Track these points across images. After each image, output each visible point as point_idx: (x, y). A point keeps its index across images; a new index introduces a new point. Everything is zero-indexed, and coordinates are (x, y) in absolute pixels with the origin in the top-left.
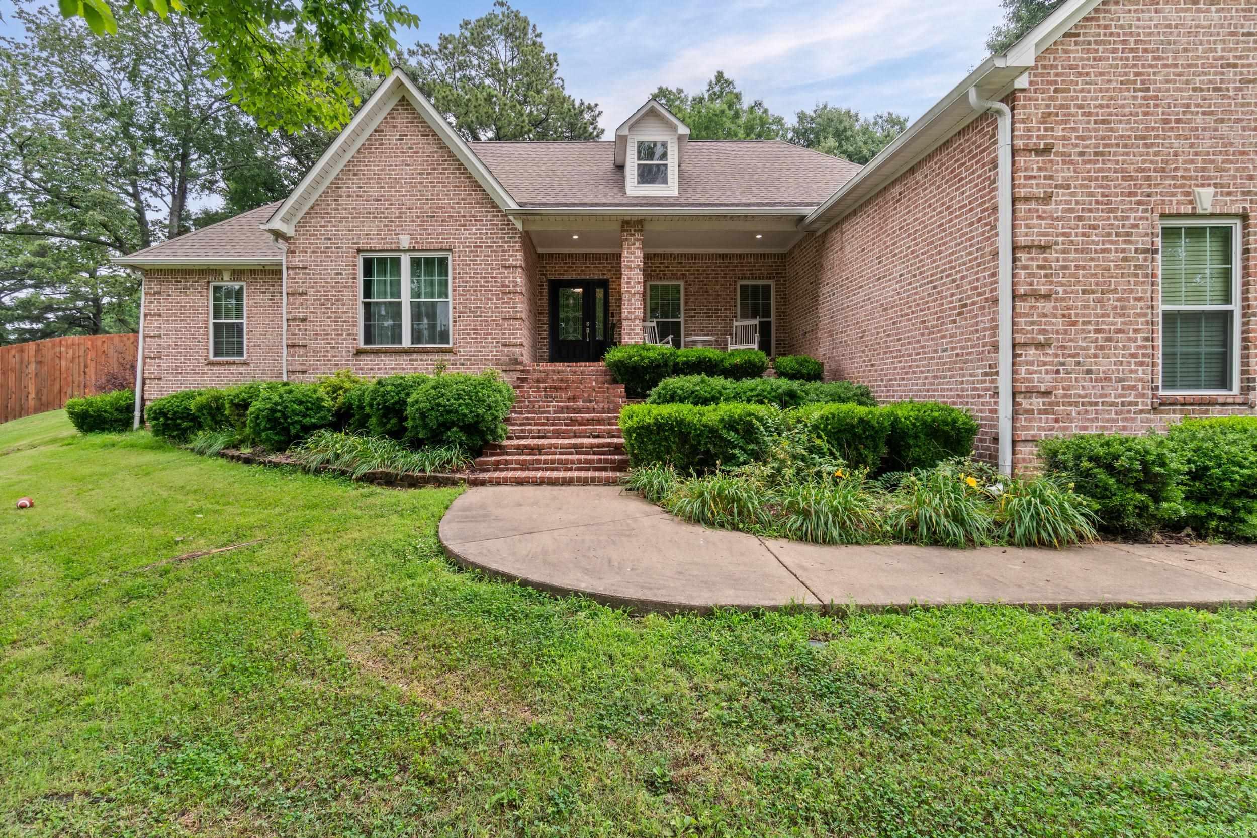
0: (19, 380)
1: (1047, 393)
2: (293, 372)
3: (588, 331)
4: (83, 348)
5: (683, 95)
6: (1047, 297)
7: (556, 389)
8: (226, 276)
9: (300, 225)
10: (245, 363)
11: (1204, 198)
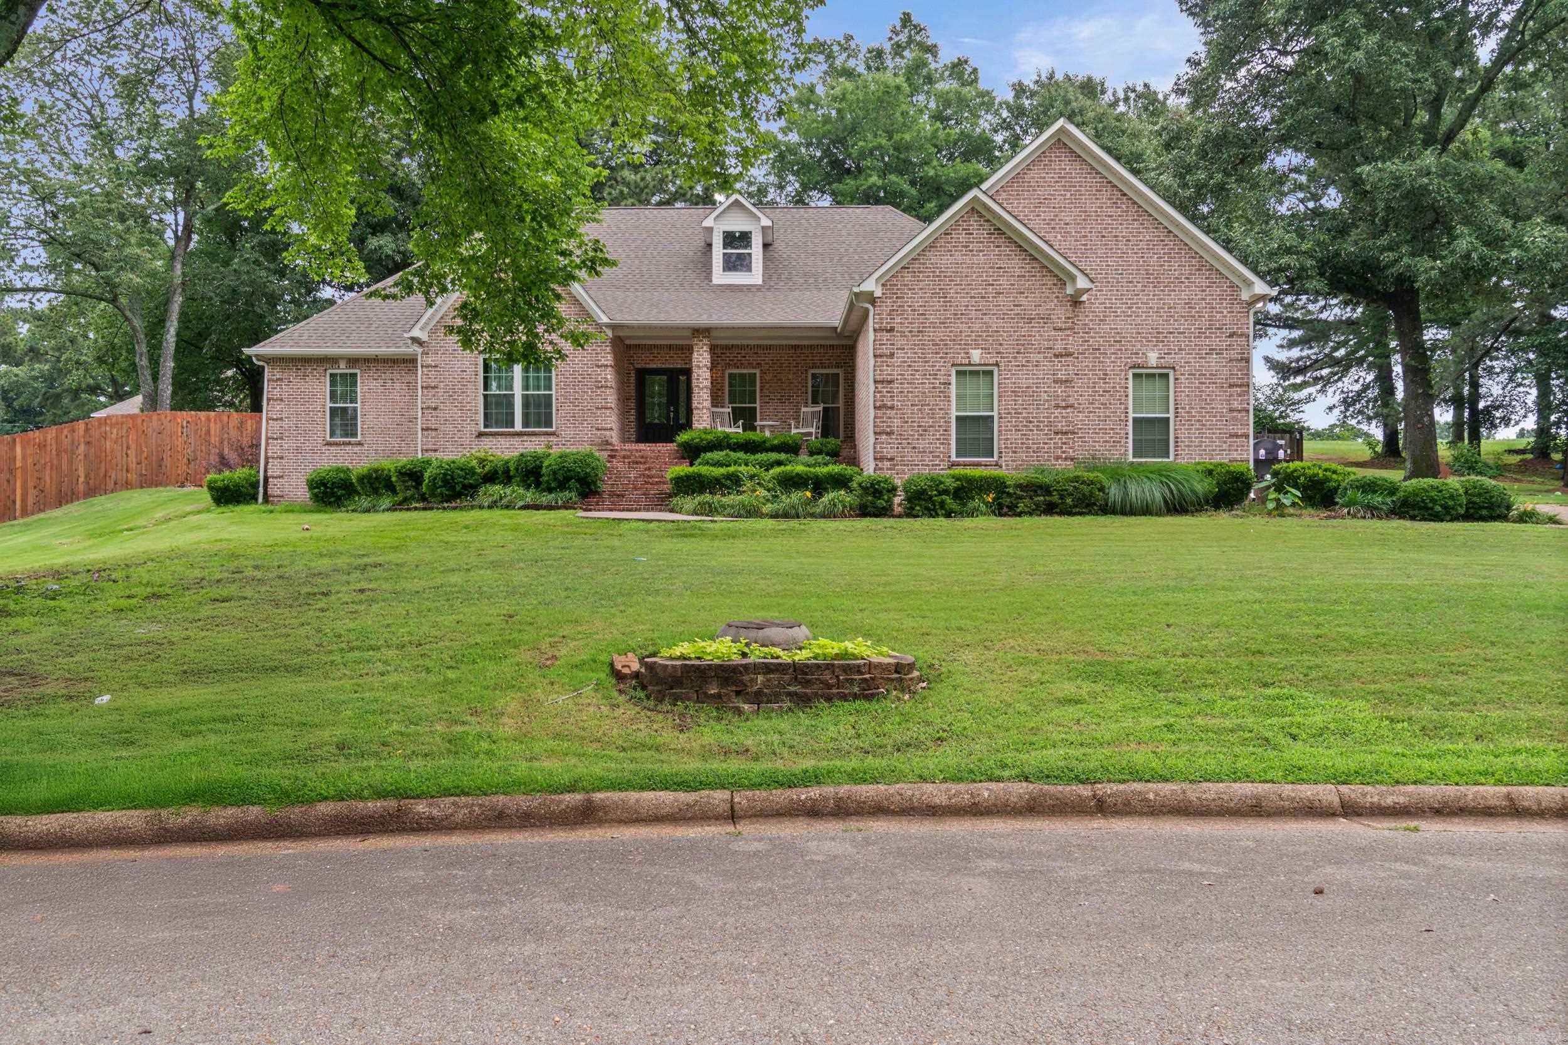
0: (71, 461)
1: (892, 459)
2: (427, 450)
3: (672, 415)
4: (125, 428)
6: (892, 408)
7: (637, 463)
8: (342, 365)
9: (432, 332)
10: (360, 444)
11: (976, 355)
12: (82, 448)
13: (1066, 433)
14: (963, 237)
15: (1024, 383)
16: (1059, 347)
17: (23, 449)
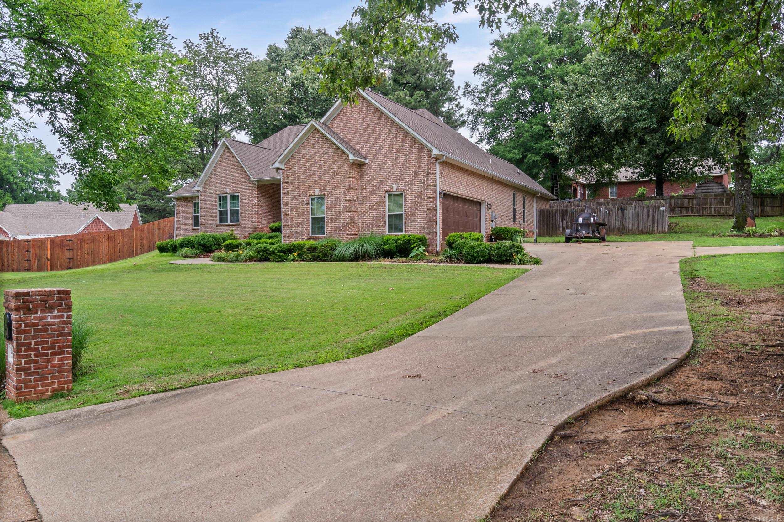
0: (153, 236)
1: (288, 236)
5: (538, 8)
6: (288, 215)
9: (204, 187)
11: (317, 191)
12: (157, 230)
13: (350, 223)
14: (312, 141)
15: (334, 202)
16: (347, 186)
17: (136, 232)
